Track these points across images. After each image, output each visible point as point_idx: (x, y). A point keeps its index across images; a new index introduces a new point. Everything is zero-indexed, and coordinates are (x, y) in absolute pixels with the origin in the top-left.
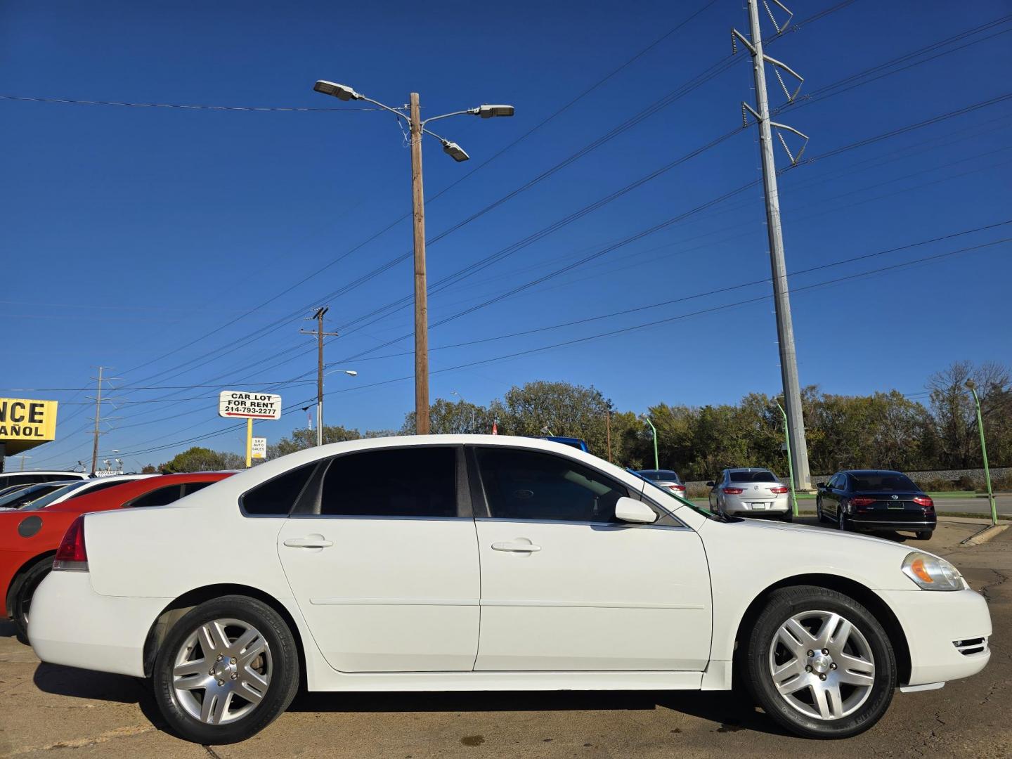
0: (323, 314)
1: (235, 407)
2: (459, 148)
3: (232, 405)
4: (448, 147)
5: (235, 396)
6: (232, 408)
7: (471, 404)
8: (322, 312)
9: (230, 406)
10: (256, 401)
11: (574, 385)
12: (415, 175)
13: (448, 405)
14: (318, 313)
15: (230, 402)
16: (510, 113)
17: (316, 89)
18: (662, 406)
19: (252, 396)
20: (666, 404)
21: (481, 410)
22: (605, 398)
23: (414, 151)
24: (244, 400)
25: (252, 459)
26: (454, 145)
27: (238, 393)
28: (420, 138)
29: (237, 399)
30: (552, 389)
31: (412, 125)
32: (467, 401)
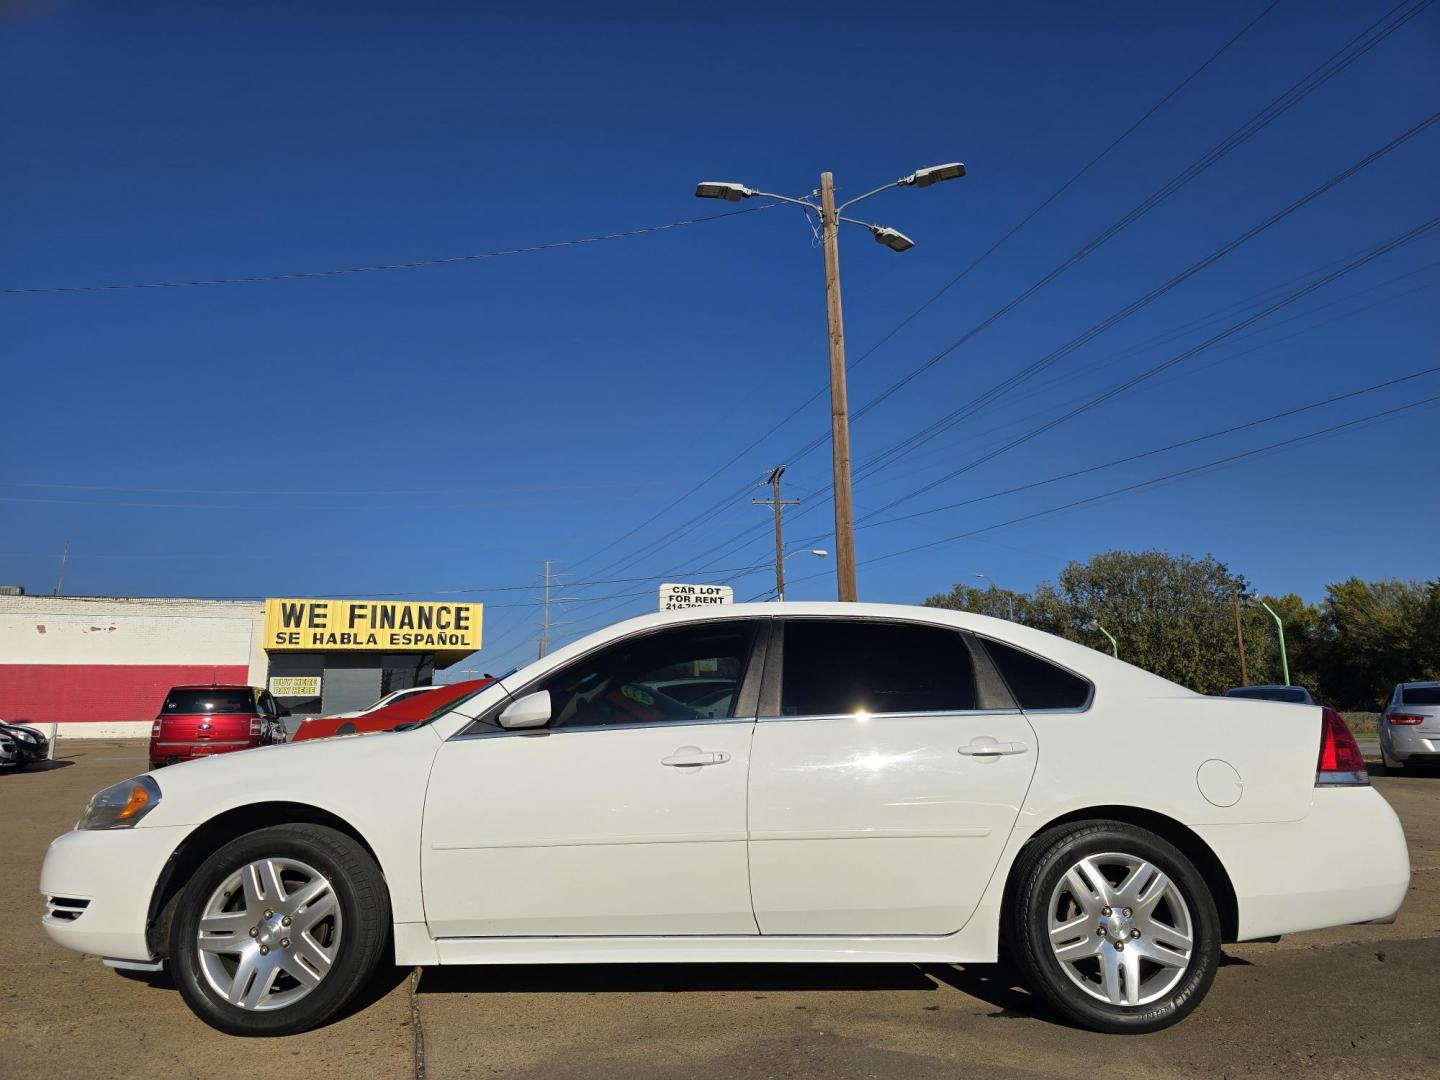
0: (780, 475)
1: (678, 604)
2: (896, 233)
3: (674, 601)
4: (881, 235)
5: (676, 590)
6: (674, 605)
7: (1007, 590)
8: (778, 474)
9: (672, 603)
10: (702, 596)
11: (1174, 554)
12: (829, 282)
13: (971, 593)
14: (773, 476)
15: (671, 598)
16: (961, 171)
17: (698, 195)
18: (1354, 582)
19: (697, 588)
20: (1360, 578)
21: (1024, 600)
22: (1233, 573)
23: (827, 251)
24: (687, 594)
25: (701, 672)
26: (890, 231)
27: (681, 586)
28: (834, 230)
29: (679, 594)
30: (1137, 562)
31: (823, 216)
32: (1000, 587)
